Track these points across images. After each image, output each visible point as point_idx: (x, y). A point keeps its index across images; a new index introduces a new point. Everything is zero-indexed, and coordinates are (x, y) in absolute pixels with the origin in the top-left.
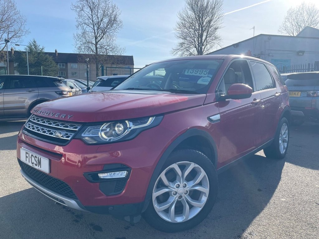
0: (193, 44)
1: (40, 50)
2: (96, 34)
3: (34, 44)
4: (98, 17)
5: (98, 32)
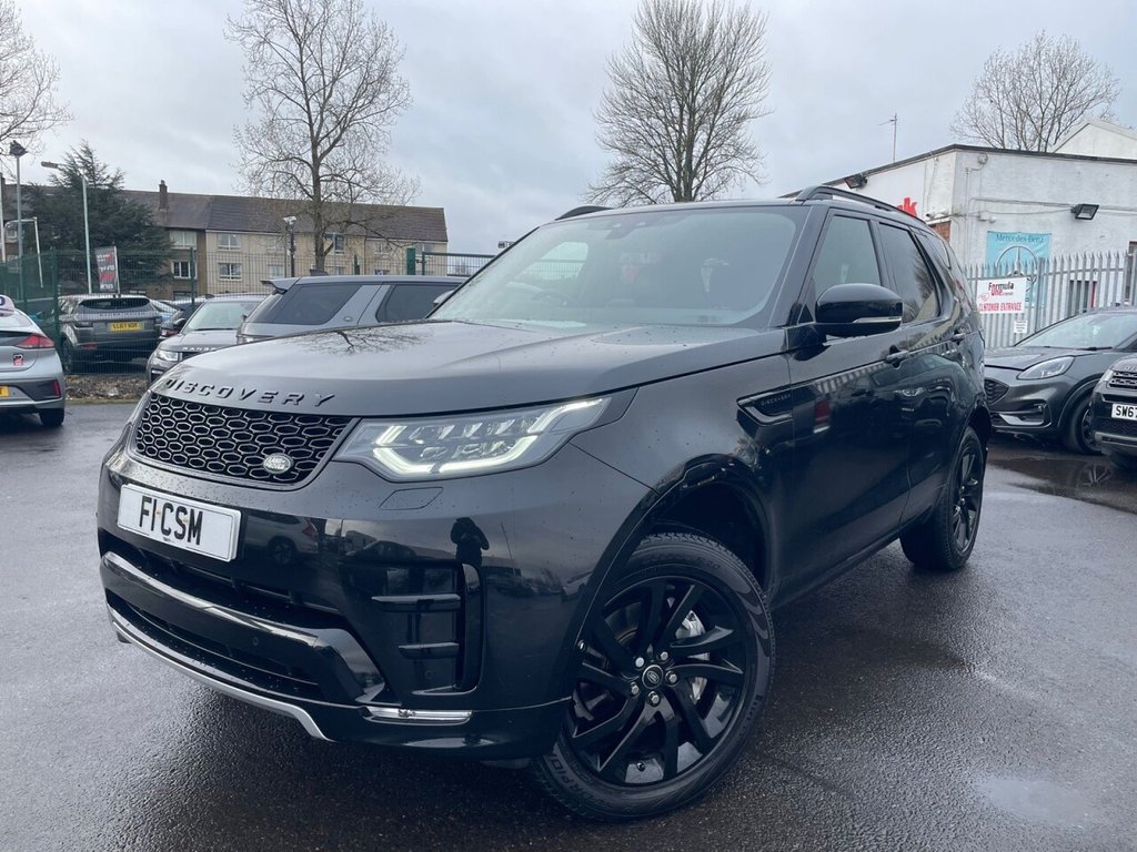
0: (659, 172)
1: (109, 181)
2: (316, 127)
5: (322, 120)
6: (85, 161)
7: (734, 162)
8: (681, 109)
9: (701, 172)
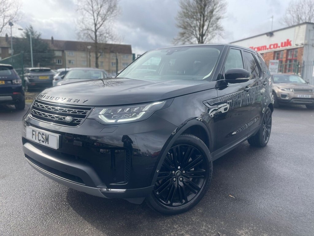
2: (96, 21)
5: (98, 19)
6: (30, 30)
7: (216, 32)
8: (201, 16)
9: (206, 34)
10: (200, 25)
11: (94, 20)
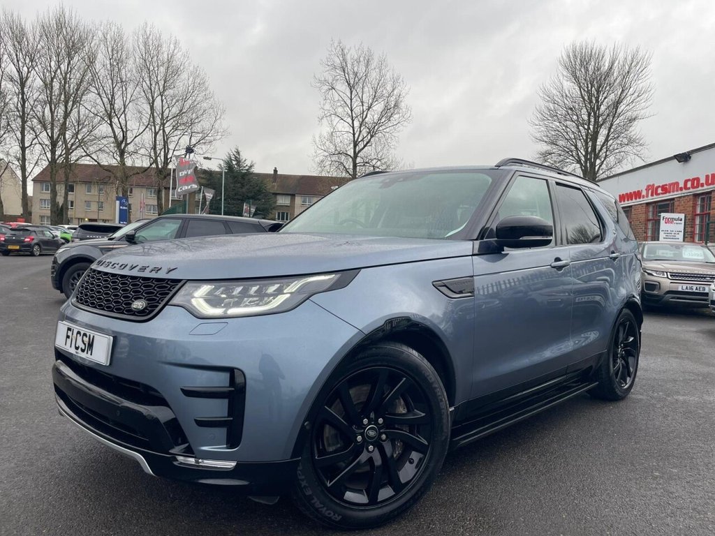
0: (572, 156)
1: (247, 168)
2: (356, 136)
3: (236, 157)
4: (362, 102)
5: (360, 131)
7: (627, 148)
8: (589, 115)
10: (587, 136)
11: (354, 134)
